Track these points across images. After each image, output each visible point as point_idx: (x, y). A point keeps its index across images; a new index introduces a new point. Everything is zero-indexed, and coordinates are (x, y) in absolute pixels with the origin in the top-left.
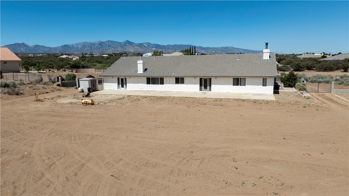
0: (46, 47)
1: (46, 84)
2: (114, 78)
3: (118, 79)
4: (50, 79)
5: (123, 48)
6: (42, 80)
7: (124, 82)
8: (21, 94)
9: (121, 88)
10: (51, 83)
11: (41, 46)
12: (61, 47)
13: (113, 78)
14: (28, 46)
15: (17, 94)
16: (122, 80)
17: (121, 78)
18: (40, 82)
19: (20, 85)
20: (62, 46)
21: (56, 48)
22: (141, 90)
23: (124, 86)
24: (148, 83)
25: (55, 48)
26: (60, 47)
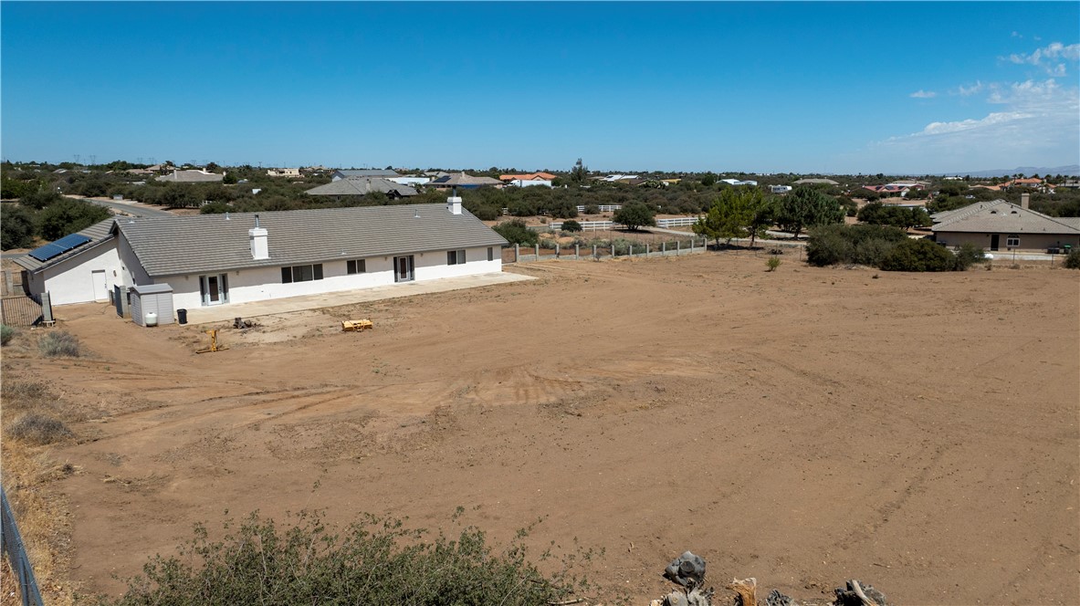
2: (191, 278)
3: (202, 280)
7: (219, 286)
9: (210, 303)
13: (187, 277)
16: (213, 281)
17: (208, 276)
22: (269, 298)
23: (220, 295)
24: (286, 279)
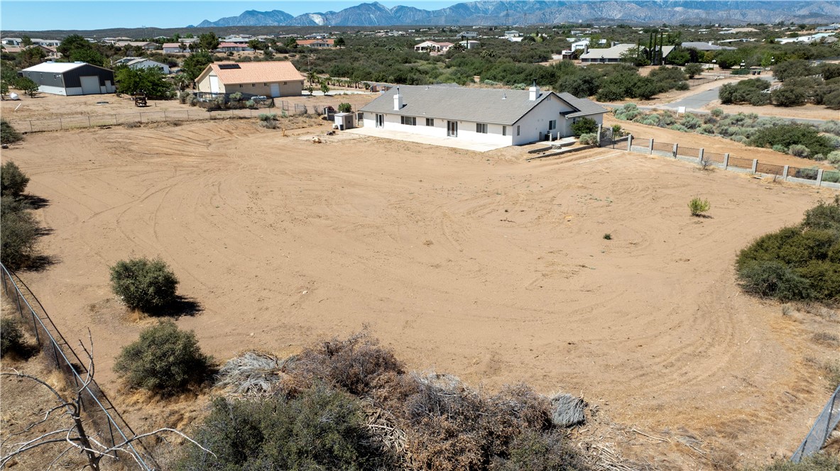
0: (420, 11)
1: (310, 117)
3: (377, 115)
4: (316, 111)
5: (593, 9)
6: (306, 112)
7: (382, 120)
8: (278, 128)
9: (379, 127)
10: (316, 116)
11: (409, 8)
12: (450, 8)
13: (372, 114)
14: (384, 10)
15: (274, 128)
16: (380, 117)
18: (303, 114)
19: (282, 117)
20: (453, 6)
21: (440, 11)
22: (395, 130)
23: (382, 124)
24: (402, 122)
25: (438, 13)
26: (448, 10)
